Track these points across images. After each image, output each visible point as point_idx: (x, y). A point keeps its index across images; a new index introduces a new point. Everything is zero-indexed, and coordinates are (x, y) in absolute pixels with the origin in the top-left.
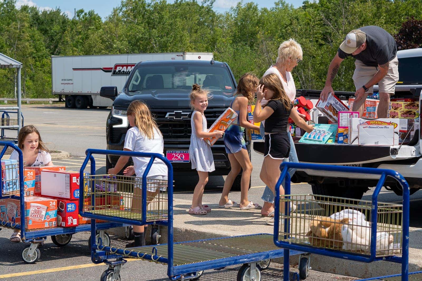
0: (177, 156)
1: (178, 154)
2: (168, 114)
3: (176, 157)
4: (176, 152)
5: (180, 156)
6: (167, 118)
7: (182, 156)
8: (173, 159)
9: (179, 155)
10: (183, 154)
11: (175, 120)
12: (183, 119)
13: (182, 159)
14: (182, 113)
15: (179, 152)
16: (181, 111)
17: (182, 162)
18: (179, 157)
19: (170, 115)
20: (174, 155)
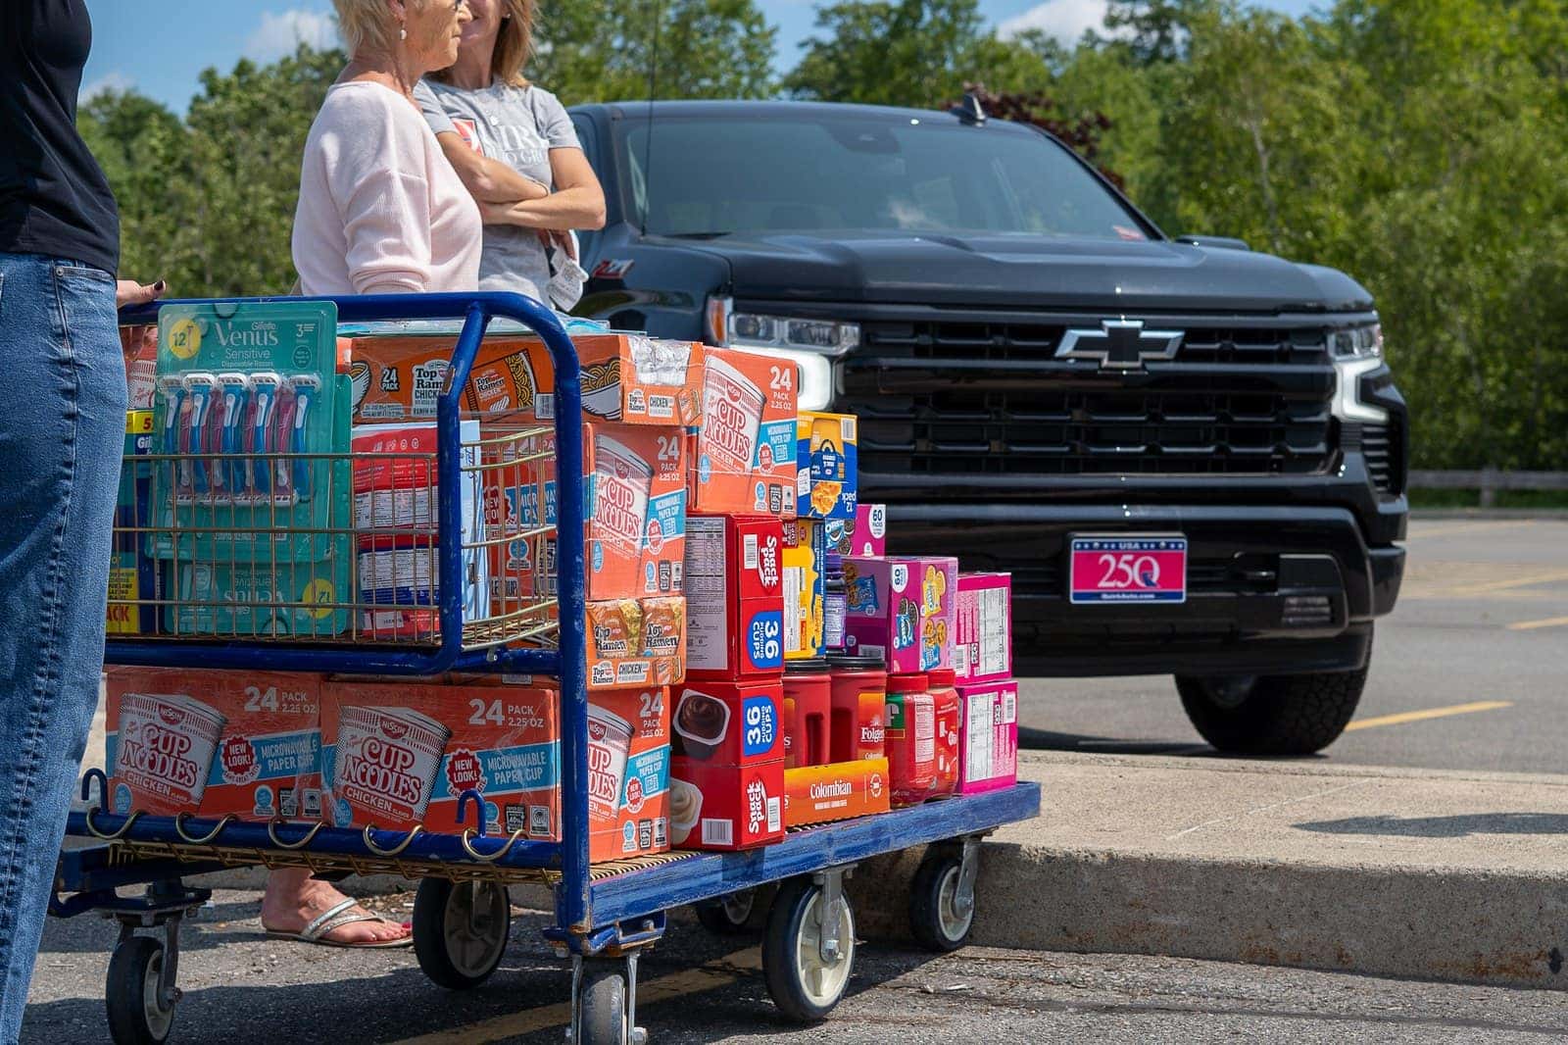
0: (1122, 566)
1: (1130, 557)
2: (1073, 335)
3: (1120, 575)
4: (1117, 548)
5: (1137, 565)
6: (1064, 359)
7: (1147, 566)
8: (1103, 584)
9: (1131, 564)
10: (1156, 556)
11: (1107, 369)
12: (1150, 366)
13: (1148, 582)
14: (1144, 334)
15: (1137, 546)
16: (1138, 324)
17: (1149, 599)
18: (1134, 574)
19: (1083, 344)
20: (1107, 564)
